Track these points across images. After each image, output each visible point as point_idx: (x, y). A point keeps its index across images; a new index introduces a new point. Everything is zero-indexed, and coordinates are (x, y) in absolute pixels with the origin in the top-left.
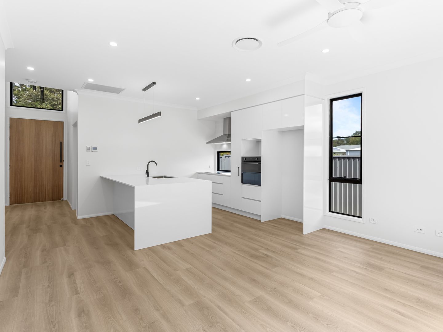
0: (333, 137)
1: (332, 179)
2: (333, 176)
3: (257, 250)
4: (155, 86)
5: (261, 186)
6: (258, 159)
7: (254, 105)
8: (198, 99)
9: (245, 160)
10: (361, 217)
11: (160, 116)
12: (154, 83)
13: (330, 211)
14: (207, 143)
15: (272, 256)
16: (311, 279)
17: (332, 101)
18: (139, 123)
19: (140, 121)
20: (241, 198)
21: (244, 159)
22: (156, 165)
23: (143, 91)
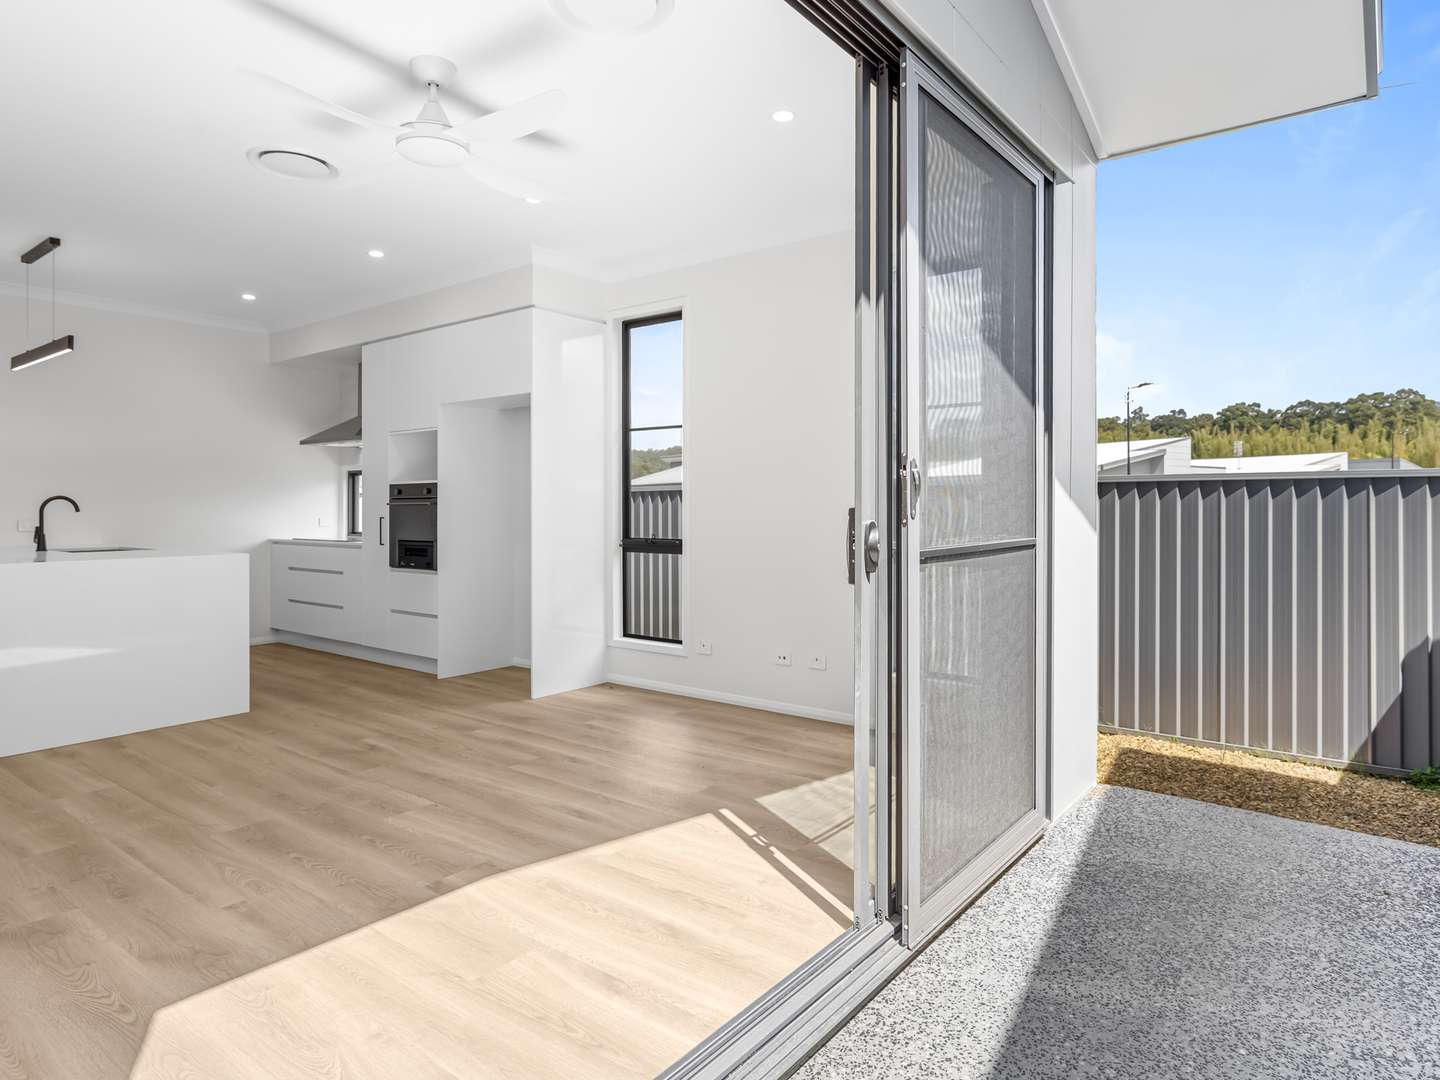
0: (632, 427)
1: (629, 544)
2: (633, 536)
3: (356, 739)
4: (57, 250)
5: (436, 570)
6: (429, 491)
7: (425, 327)
8: (249, 297)
9: (398, 492)
10: (680, 642)
11: (68, 351)
12: (55, 242)
13: (626, 634)
14: (302, 443)
15: (382, 745)
16: (444, 781)
17: (628, 325)
18: (13, 367)
19: (17, 361)
20: (389, 611)
21: (396, 491)
22: (77, 509)
23: (22, 261)
